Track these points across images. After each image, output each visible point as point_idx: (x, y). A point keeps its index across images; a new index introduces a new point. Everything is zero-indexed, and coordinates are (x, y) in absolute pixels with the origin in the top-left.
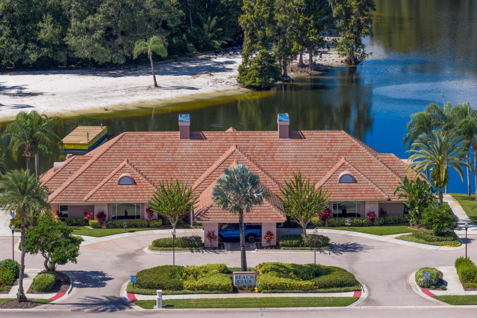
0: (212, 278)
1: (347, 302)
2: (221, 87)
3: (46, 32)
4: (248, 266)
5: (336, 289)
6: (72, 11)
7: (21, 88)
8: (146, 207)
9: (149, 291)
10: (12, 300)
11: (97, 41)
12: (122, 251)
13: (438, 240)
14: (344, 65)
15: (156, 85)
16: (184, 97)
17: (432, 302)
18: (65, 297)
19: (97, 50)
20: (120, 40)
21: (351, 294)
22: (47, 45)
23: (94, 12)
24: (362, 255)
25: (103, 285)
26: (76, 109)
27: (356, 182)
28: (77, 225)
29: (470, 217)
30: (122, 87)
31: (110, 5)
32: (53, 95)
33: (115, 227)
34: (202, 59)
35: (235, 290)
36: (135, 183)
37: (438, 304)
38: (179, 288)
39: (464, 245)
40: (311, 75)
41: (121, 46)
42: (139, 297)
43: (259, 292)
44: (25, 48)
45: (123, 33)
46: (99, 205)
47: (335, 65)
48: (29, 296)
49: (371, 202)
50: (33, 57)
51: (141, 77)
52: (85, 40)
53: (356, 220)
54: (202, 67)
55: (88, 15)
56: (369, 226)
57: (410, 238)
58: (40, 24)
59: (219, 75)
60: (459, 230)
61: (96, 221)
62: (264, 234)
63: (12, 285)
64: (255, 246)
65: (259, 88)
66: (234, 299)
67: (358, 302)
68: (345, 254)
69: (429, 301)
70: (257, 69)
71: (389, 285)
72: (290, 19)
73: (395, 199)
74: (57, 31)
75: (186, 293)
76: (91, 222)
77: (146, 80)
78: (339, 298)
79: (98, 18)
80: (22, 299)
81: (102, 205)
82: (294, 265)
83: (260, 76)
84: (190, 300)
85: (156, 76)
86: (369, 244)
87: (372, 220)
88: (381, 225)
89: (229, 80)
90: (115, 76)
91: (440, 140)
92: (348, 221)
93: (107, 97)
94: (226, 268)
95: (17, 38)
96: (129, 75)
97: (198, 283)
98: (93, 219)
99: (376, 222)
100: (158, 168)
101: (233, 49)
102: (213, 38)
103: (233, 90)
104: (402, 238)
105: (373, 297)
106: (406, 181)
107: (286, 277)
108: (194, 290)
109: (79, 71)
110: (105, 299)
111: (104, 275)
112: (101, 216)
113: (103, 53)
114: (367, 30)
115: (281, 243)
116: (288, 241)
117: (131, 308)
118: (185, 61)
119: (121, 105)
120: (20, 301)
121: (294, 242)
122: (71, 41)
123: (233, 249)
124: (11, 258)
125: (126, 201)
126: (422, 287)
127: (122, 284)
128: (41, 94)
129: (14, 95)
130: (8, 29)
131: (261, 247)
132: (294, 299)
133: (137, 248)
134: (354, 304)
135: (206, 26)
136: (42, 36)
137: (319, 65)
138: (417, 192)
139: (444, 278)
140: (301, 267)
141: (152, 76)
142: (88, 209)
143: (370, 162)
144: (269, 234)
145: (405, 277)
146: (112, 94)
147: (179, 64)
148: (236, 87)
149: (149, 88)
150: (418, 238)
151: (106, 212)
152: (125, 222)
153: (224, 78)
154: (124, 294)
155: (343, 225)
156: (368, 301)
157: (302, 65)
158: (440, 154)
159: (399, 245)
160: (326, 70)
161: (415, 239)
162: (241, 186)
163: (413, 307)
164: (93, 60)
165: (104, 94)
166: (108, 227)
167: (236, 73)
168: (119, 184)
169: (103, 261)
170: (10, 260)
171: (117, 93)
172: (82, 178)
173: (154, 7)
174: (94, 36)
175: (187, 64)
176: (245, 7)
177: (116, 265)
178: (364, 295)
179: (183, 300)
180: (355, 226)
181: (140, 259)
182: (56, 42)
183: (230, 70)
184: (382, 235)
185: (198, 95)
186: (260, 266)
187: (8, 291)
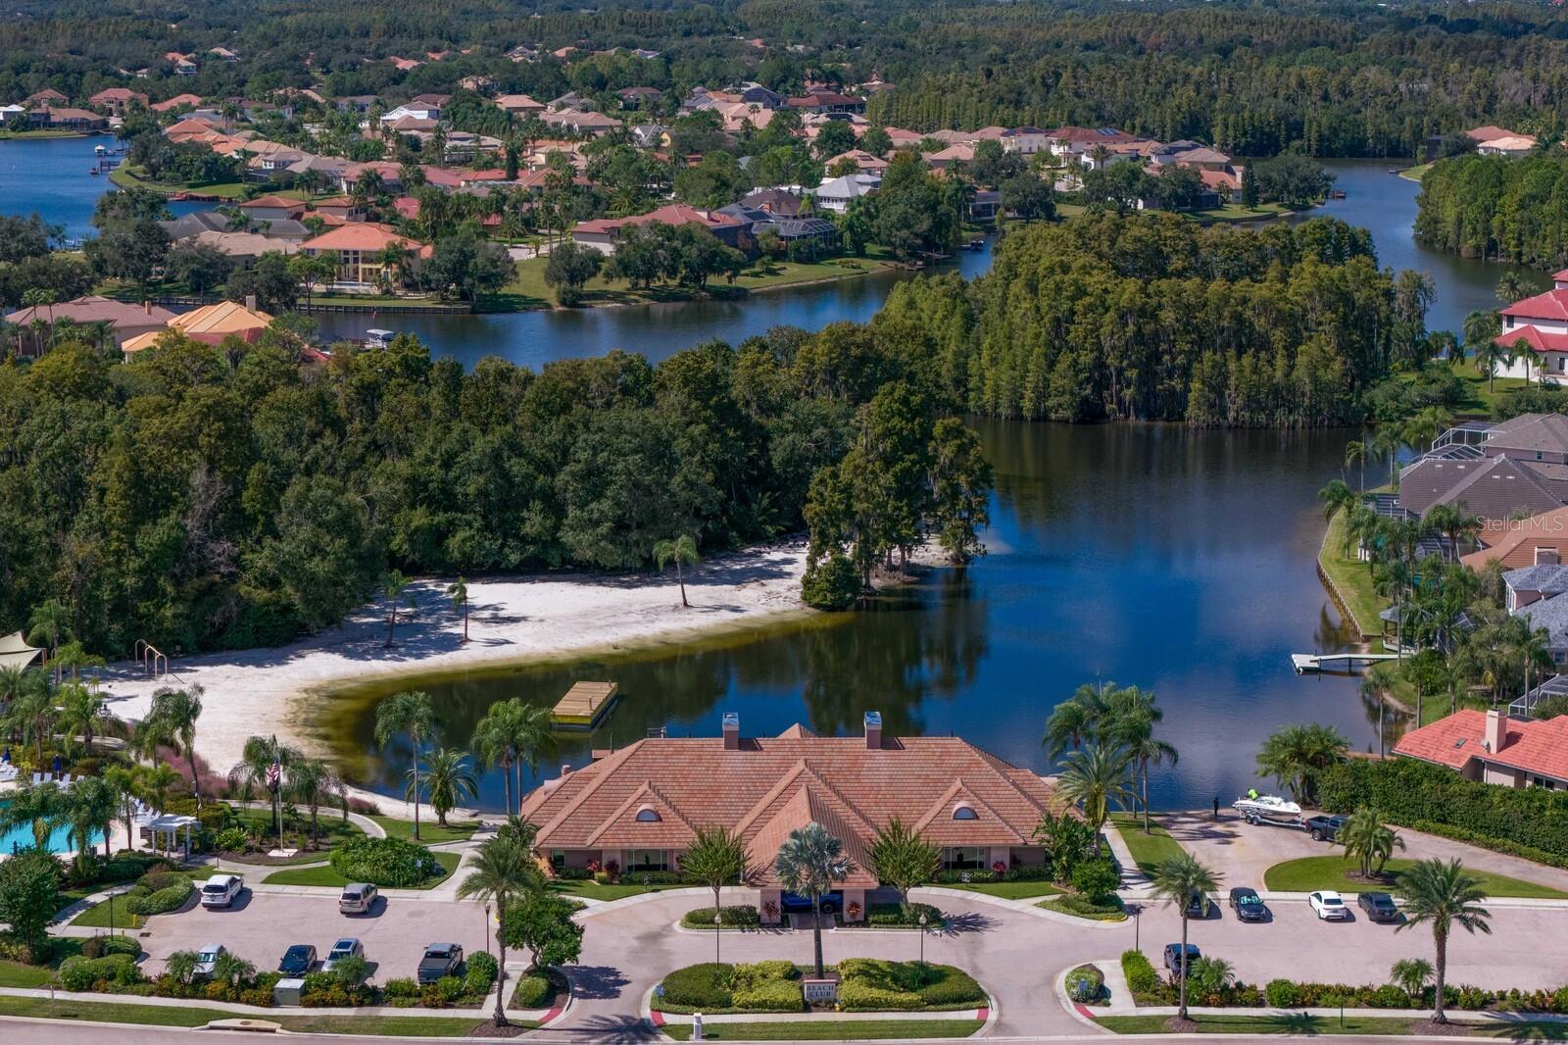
0: (773, 988)
1: (968, 1029)
2: (778, 606)
3: (532, 526)
4: (826, 962)
5: (951, 1006)
6: (569, 495)
7: (497, 609)
8: (676, 855)
9: (680, 1008)
10: (486, 1022)
11: (604, 537)
12: (642, 929)
13: (1096, 912)
14: (949, 564)
15: (685, 604)
16: (725, 624)
17: (1091, 1028)
18: (562, 1018)
19: (604, 549)
20: (634, 535)
21: (972, 1015)
22: (534, 541)
23: (598, 496)
24: (987, 936)
25: (616, 994)
26: (573, 646)
27: (977, 818)
28: (579, 877)
29: (1139, 865)
30: (637, 607)
31: (621, 487)
32: (542, 621)
33: (631, 882)
34: (750, 555)
35: (806, 1008)
36: (660, 820)
37: (1098, 1032)
38: (725, 1005)
39: (1132, 918)
40: (904, 583)
41: (637, 542)
42: (669, 1019)
43: (842, 1010)
44: (503, 546)
45: (640, 526)
46: (607, 851)
47: (937, 564)
48: (510, 1015)
49: (999, 848)
50: (514, 558)
51: (665, 589)
52: (586, 537)
53: (978, 874)
54: (752, 570)
55: (591, 501)
56: (996, 881)
57: (1056, 906)
58: (525, 514)
59: (774, 585)
60: (1125, 888)
61: (603, 874)
62: (846, 905)
63: (487, 993)
64: (833, 922)
65: (830, 609)
66: (806, 1024)
67: (985, 1029)
68: (963, 935)
69: (1085, 1025)
70: (828, 581)
71: (1028, 997)
72: (874, 509)
73: (1034, 842)
74: (548, 523)
75: (736, 1013)
76: (597, 875)
77: (670, 593)
78: (956, 1022)
79: (606, 505)
80: (501, 1024)
81: (613, 851)
82: (891, 964)
83: (832, 592)
84: (740, 1025)
85: (686, 586)
86: (996, 917)
87: (1001, 873)
88: (1013, 880)
89: (789, 594)
90: (630, 586)
91: (1098, 761)
92: (966, 875)
93: (616, 624)
94: (793, 967)
95: (492, 532)
96: (648, 584)
97: (751, 997)
98: (600, 870)
99: (1007, 877)
100: (692, 793)
101: (793, 537)
102: (764, 522)
103: (795, 610)
104: (1043, 905)
105: (1005, 1020)
106: (1049, 818)
107: (880, 987)
108: (748, 1007)
109: (577, 576)
110: (619, 1020)
111: (617, 974)
112: (612, 867)
113: (612, 553)
114: (981, 516)
115: (871, 919)
116: (881, 917)
117: (657, 1039)
118: (726, 558)
119: (637, 638)
120: (498, 1026)
121: (890, 917)
122: (567, 537)
123: (802, 926)
124: (485, 949)
125: (647, 846)
126: (1076, 1000)
127: (643, 993)
128: (524, 619)
129: (485, 621)
130: (479, 518)
131: (841, 924)
132: (891, 1023)
133: (664, 922)
134: (978, 1032)
135: (754, 506)
136: (527, 529)
137: (914, 565)
138: (1065, 835)
139: (1106, 984)
140: (900, 966)
141: (679, 587)
142: (593, 855)
143: (996, 785)
144: (854, 905)
145: (1050, 980)
146: (624, 618)
147: (718, 564)
148: (799, 606)
149: (676, 608)
150: (1067, 905)
151: (619, 862)
152: (646, 876)
153: (781, 589)
154: (646, 1013)
155: (959, 881)
156: (1000, 1027)
157: (892, 568)
158: (1098, 780)
159: (1038, 919)
160: (924, 573)
161: (1062, 908)
162: (816, 857)
163: (1063, 1038)
164: (596, 562)
165: (612, 620)
166: (622, 883)
167: (797, 581)
168: (638, 820)
169: (614, 948)
170: (483, 953)
171: (632, 618)
172: (584, 809)
173: (683, 489)
174: (599, 530)
175: (728, 564)
176: (812, 494)
177: (635, 956)
178: (992, 1016)
179: (732, 1025)
180: (976, 883)
181: (669, 943)
182: (547, 537)
183: (790, 574)
184: (1014, 898)
185: (745, 620)
186: (843, 966)
187: (480, 1005)
